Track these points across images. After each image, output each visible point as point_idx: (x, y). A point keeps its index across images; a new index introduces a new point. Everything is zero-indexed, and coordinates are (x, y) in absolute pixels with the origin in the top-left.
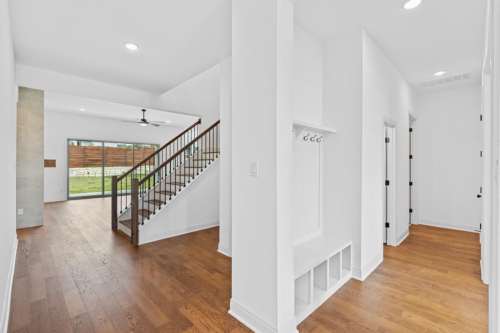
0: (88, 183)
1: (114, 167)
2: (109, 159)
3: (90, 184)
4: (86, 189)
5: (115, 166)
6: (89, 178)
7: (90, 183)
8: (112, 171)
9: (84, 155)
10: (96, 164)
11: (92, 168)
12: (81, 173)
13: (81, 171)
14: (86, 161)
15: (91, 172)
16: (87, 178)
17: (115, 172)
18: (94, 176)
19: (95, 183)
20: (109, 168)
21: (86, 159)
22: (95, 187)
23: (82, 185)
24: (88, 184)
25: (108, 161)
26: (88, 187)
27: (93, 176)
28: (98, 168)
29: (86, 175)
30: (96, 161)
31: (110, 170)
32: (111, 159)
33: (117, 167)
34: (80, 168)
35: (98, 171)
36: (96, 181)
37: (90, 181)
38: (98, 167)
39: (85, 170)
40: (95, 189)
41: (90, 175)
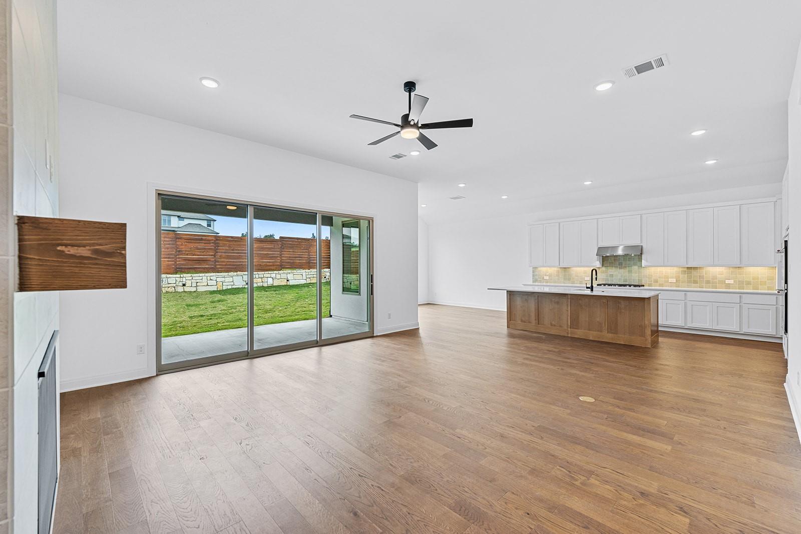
0: (187, 305)
1: (230, 274)
2: (220, 258)
3: (190, 308)
4: (185, 318)
5: (232, 271)
6: (186, 294)
7: (190, 305)
8: (227, 280)
9: (175, 250)
10: (196, 268)
11: (190, 275)
12: (169, 285)
13: (170, 281)
14: (179, 261)
15: (188, 283)
16: (183, 294)
17: (233, 281)
18: (195, 290)
19: (200, 305)
20: (221, 274)
21: (179, 258)
22: (202, 313)
23: (174, 309)
24: (186, 307)
25: (218, 262)
26: (188, 314)
27: (193, 290)
28: (201, 275)
29: (180, 289)
30: (197, 262)
31: (223, 279)
32: (224, 258)
33: (235, 274)
34: (167, 275)
35: (201, 281)
36: (200, 301)
37: (189, 301)
38: (201, 272)
39: (178, 279)
40: (202, 318)
41: (187, 289)
